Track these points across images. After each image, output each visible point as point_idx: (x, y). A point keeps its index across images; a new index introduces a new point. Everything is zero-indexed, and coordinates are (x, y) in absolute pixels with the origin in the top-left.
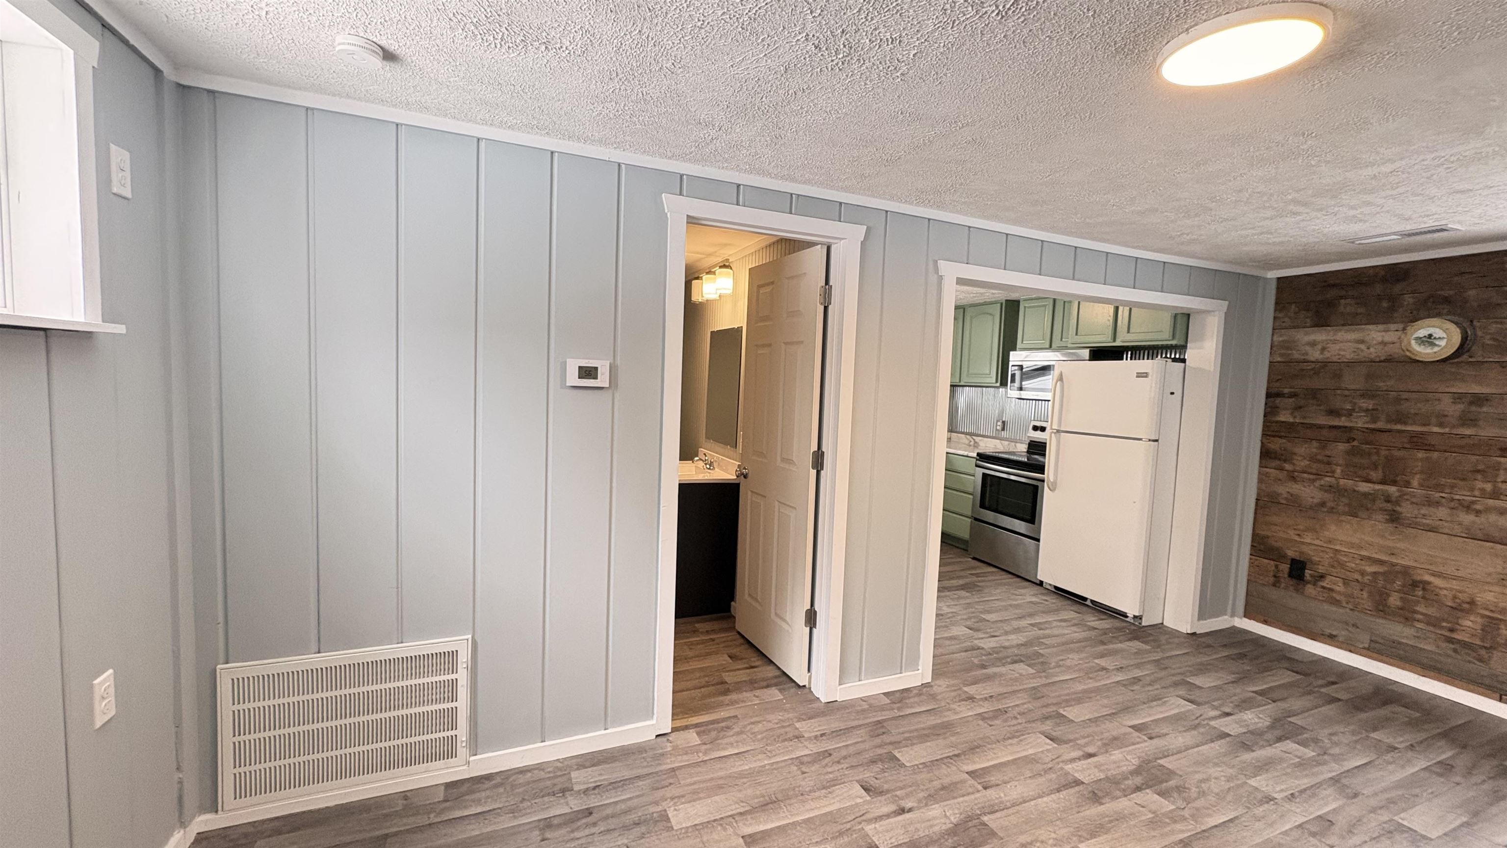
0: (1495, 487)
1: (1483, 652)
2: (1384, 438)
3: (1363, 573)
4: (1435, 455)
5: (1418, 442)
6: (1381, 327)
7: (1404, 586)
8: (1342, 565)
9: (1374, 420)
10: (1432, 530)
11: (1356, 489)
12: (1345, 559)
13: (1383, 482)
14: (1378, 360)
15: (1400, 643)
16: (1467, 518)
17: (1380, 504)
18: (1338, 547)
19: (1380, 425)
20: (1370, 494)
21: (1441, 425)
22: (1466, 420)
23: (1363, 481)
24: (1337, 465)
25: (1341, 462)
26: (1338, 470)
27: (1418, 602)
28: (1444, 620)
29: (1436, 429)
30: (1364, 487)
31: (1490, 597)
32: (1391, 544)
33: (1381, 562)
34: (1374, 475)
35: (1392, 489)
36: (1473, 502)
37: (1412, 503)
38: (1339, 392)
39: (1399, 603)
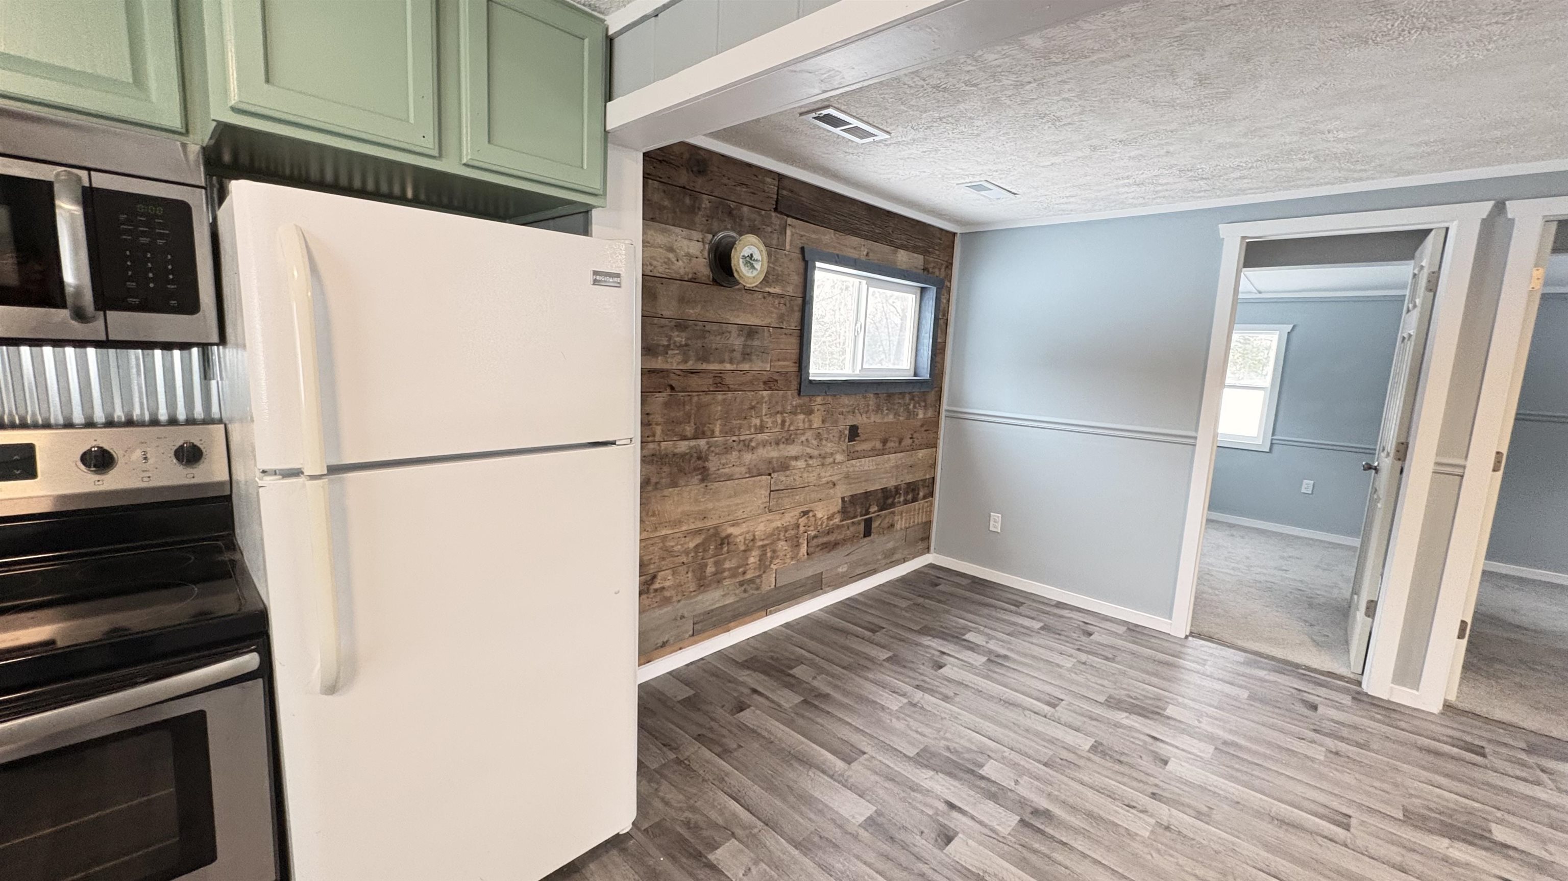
0: (762, 421)
1: (758, 581)
2: (695, 382)
3: (687, 553)
4: (730, 394)
5: (719, 382)
6: (686, 232)
7: (716, 548)
8: (669, 551)
9: (685, 361)
10: (730, 478)
11: (676, 451)
12: (672, 544)
13: (695, 438)
14: (686, 279)
15: (712, 611)
16: (748, 457)
17: (694, 463)
18: (664, 532)
19: (690, 365)
20: (687, 454)
21: (731, 362)
22: (746, 356)
23: (681, 440)
24: (657, 424)
25: (660, 420)
26: (658, 430)
27: (725, 559)
28: (739, 567)
29: (728, 366)
30: (683, 446)
31: (761, 527)
32: (702, 507)
33: (699, 531)
34: (689, 430)
35: (702, 443)
36: (751, 440)
37: (716, 454)
38: (656, 320)
39: (713, 569)
